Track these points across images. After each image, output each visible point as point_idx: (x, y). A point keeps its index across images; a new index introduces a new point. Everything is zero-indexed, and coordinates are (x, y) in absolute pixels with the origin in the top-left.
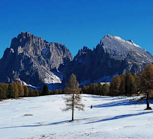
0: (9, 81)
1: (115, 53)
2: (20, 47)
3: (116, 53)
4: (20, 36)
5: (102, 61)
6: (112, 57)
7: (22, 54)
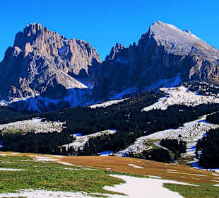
0: (15, 92)
1: (173, 46)
2: (29, 44)
3: (175, 45)
4: (28, 29)
5: (154, 57)
6: (169, 51)
7: (32, 54)
